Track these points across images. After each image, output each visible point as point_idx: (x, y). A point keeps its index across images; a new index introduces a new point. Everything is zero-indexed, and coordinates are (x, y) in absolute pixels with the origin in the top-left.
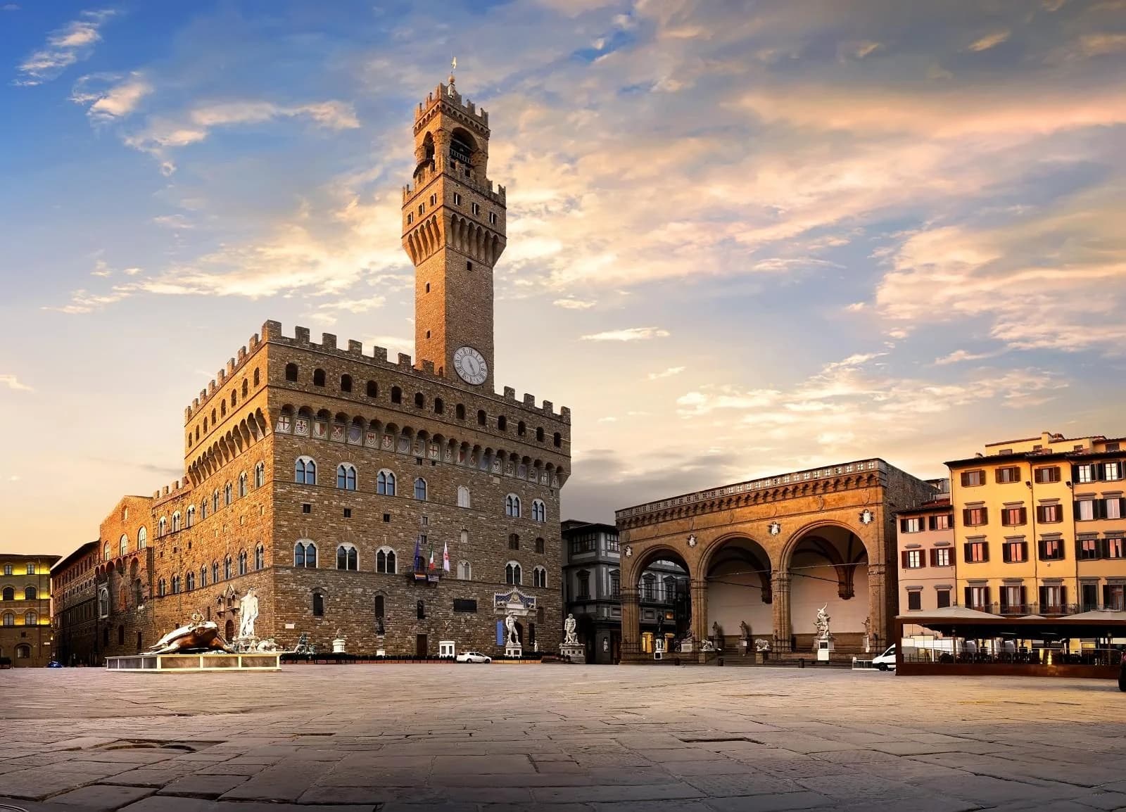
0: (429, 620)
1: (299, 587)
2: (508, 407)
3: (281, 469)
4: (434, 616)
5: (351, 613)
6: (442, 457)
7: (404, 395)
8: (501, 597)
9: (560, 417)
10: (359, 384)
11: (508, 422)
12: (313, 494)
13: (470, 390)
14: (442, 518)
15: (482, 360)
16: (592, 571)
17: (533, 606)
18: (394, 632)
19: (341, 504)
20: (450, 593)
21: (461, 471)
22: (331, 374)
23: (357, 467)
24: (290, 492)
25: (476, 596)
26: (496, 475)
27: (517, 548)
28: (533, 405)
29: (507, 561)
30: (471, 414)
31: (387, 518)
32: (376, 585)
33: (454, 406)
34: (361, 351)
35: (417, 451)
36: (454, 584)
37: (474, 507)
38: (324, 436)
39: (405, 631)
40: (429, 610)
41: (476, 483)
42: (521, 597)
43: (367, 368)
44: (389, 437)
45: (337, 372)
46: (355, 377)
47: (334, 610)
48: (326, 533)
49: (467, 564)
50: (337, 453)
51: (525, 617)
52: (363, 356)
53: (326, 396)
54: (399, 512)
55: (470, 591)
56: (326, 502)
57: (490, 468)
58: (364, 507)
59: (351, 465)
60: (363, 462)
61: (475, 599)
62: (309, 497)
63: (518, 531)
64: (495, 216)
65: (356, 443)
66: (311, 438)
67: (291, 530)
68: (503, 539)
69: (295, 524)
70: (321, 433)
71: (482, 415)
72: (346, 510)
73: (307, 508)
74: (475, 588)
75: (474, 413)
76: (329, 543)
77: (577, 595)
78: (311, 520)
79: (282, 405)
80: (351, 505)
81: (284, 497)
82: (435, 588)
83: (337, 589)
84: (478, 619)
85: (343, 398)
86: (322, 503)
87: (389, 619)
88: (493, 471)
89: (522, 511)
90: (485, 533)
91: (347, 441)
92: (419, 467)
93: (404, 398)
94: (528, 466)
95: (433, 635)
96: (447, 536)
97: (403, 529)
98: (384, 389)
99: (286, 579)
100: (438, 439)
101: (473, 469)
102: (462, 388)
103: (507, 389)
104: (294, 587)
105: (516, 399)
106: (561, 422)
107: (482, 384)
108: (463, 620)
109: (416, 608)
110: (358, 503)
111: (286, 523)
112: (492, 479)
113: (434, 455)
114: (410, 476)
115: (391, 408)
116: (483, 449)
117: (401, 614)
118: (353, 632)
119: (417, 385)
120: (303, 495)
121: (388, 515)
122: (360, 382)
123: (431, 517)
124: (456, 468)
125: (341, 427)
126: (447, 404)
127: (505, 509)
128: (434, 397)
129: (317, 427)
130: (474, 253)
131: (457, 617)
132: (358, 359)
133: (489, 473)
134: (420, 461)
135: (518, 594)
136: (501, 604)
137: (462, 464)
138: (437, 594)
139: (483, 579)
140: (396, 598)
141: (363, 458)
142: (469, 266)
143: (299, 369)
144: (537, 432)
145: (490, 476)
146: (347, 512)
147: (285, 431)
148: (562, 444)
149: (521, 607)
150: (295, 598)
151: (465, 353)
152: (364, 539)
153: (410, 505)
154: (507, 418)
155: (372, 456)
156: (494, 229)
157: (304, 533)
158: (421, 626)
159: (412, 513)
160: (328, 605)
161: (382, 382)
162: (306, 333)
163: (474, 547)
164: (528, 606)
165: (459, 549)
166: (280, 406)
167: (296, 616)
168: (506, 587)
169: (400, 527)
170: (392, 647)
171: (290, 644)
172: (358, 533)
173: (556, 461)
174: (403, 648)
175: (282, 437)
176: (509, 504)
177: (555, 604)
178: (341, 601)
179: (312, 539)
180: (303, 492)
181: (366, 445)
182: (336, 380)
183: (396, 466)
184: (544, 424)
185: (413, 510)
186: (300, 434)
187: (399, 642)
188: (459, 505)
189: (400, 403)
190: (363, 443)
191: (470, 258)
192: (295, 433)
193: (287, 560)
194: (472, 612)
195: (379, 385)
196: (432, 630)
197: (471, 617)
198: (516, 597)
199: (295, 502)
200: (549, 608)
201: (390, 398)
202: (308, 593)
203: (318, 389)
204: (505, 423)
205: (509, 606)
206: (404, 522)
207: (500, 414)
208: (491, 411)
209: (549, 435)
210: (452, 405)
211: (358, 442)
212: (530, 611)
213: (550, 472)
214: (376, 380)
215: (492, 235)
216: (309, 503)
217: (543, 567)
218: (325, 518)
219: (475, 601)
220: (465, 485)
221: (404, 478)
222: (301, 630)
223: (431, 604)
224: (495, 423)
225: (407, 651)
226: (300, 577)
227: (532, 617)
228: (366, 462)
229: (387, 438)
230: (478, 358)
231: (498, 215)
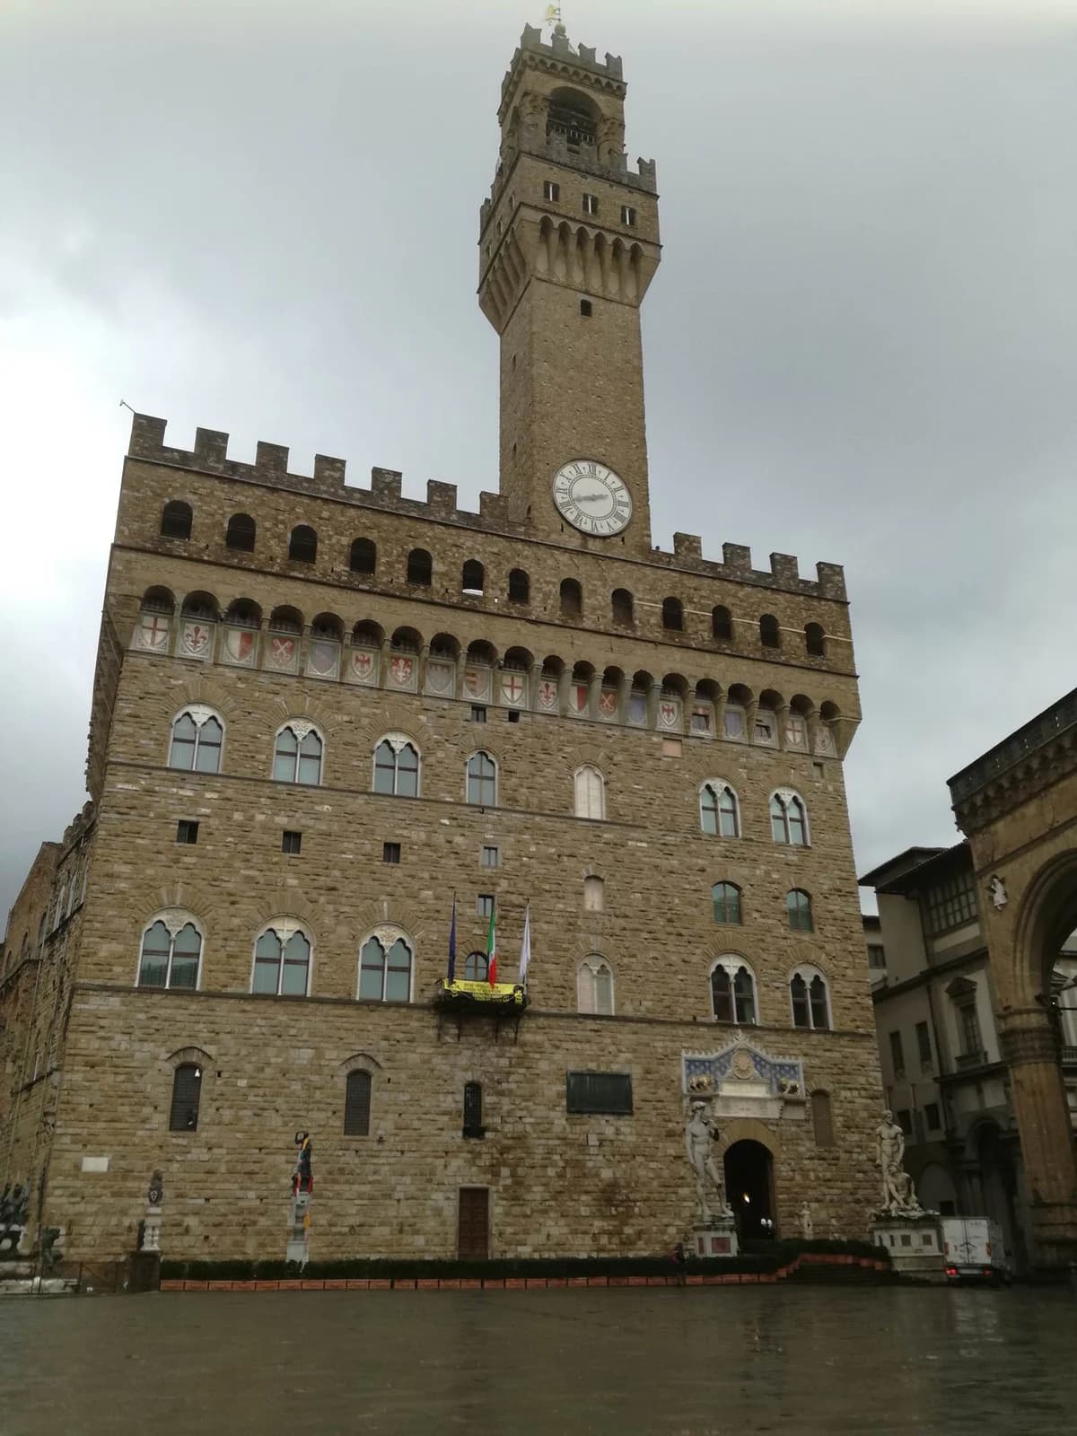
0: (495, 1143)
1: (137, 1045)
2: (685, 577)
3: (132, 736)
4: (508, 1128)
5: (275, 1121)
6: (534, 699)
7: (437, 566)
8: (703, 1062)
9: (818, 586)
10: (332, 546)
11: (688, 610)
12: (208, 795)
13: (594, 546)
14: (533, 849)
15: (619, 483)
16: (979, 978)
17: (794, 1089)
18: (394, 1180)
19: (277, 819)
20: (558, 1056)
21: (580, 731)
22: (268, 524)
23: (325, 731)
24: (149, 792)
25: (629, 1062)
26: (671, 737)
27: (740, 921)
28: (747, 568)
29: (711, 959)
30: (597, 601)
31: (392, 851)
32: (351, 1038)
33: (554, 584)
34: (342, 479)
35: (473, 691)
36: (569, 1028)
37: (614, 819)
38: (249, 661)
39: (428, 1177)
40: (495, 1108)
41: (618, 758)
42: (759, 1062)
43: (352, 512)
44: (406, 661)
45: (283, 522)
46: (323, 530)
47: (227, 1114)
48: (230, 894)
49: (603, 970)
50: (278, 699)
51: (777, 1123)
52: (345, 488)
53: (252, 570)
54: (423, 836)
55: (612, 1048)
56: (238, 816)
57: (653, 720)
58: (335, 827)
59: (311, 726)
60: (339, 718)
61: (626, 1071)
62: (195, 802)
63: (738, 872)
64: (632, 212)
65: (326, 675)
66: (216, 664)
67: (139, 887)
68: (697, 895)
69: (150, 872)
70: (243, 653)
71: (622, 599)
72: (287, 834)
73: (189, 831)
74: (626, 1035)
75: (604, 597)
76: (236, 921)
77: (958, 1054)
78: (193, 860)
79: (145, 587)
80: (303, 821)
81: (129, 803)
82: (514, 1042)
83: (244, 1052)
84: (639, 1135)
85: (293, 574)
86: (229, 818)
87: (381, 1140)
88: (660, 727)
89: (744, 819)
90: (647, 883)
91: (302, 670)
92: (479, 726)
93: (437, 573)
94: (747, 708)
95: (506, 1188)
96: (547, 895)
97: (433, 878)
98: (390, 554)
99: (102, 1022)
100: (518, 658)
101: (610, 725)
102: (574, 543)
103: (679, 539)
104: (123, 1046)
105: (704, 558)
106: (819, 598)
107: (621, 533)
108: (593, 1140)
109: (461, 1106)
110: (318, 817)
111: (126, 869)
112: (659, 747)
113: (513, 697)
114: (455, 749)
115: (407, 595)
116: (629, 676)
117: (416, 1124)
118: (276, 1180)
119: (469, 544)
120: (181, 798)
121: (397, 847)
122: (334, 541)
123: (507, 845)
124: (568, 725)
125: (292, 640)
126: (538, 580)
127: (697, 818)
128: (507, 568)
129: (235, 641)
130: (595, 285)
131: (578, 1129)
132: (334, 494)
133: (651, 730)
134: (479, 710)
135: (749, 1051)
136: (700, 1085)
137: (581, 715)
138: (521, 1061)
139: (648, 1010)
140: (403, 1076)
141: (340, 710)
142: (586, 309)
143: (195, 513)
144: (761, 626)
145: (655, 739)
146: (292, 839)
147: (154, 649)
148: (829, 648)
149: (760, 1092)
150: (121, 1078)
151: (578, 472)
152: (330, 908)
153: (450, 818)
154: (684, 603)
155: (364, 705)
156: (631, 233)
157: (172, 893)
158: (472, 1163)
159: (458, 840)
160: (214, 1100)
161: (386, 540)
162: (219, 442)
163: (622, 922)
164: (782, 1088)
165: (579, 930)
166: (140, 590)
167: (116, 1133)
168: (717, 1033)
169: (426, 875)
170: (386, 1230)
171: (89, 1220)
172: (314, 895)
173: (816, 688)
174: (417, 1232)
175: (146, 662)
176: (709, 804)
177: (862, 1080)
178: (251, 1087)
179: (192, 911)
180: (181, 792)
181: (350, 679)
182: (279, 537)
183: (422, 726)
184: (778, 605)
185: (460, 830)
186: (190, 655)
187: (407, 1213)
188: (581, 813)
189: (429, 583)
190: (342, 674)
191: (587, 292)
192: (179, 653)
193: (118, 969)
194: (620, 1114)
195: (380, 547)
196: (505, 1172)
197: (618, 1132)
198: (745, 1062)
199: (159, 816)
200: (844, 1094)
201: (404, 572)
202: (159, 1064)
203: (234, 556)
204: (680, 614)
205: (727, 1090)
206: (435, 863)
207: (667, 594)
208: (645, 590)
209: (792, 633)
210: (548, 583)
211: (331, 674)
212: (788, 1102)
213: (806, 719)
214: (372, 536)
215: (627, 244)
216: (193, 819)
217: (815, 972)
218: (232, 857)
219: (628, 1077)
220: (590, 765)
221: (440, 754)
222: (126, 1174)
223: (501, 1094)
224: (653, 614)
225: (427, 1243)
226: (142, 1016)
227: (798, 1123)
228: (346, 718)
229: (402, 663)
230: (609, 481)
231: (639, 210)
